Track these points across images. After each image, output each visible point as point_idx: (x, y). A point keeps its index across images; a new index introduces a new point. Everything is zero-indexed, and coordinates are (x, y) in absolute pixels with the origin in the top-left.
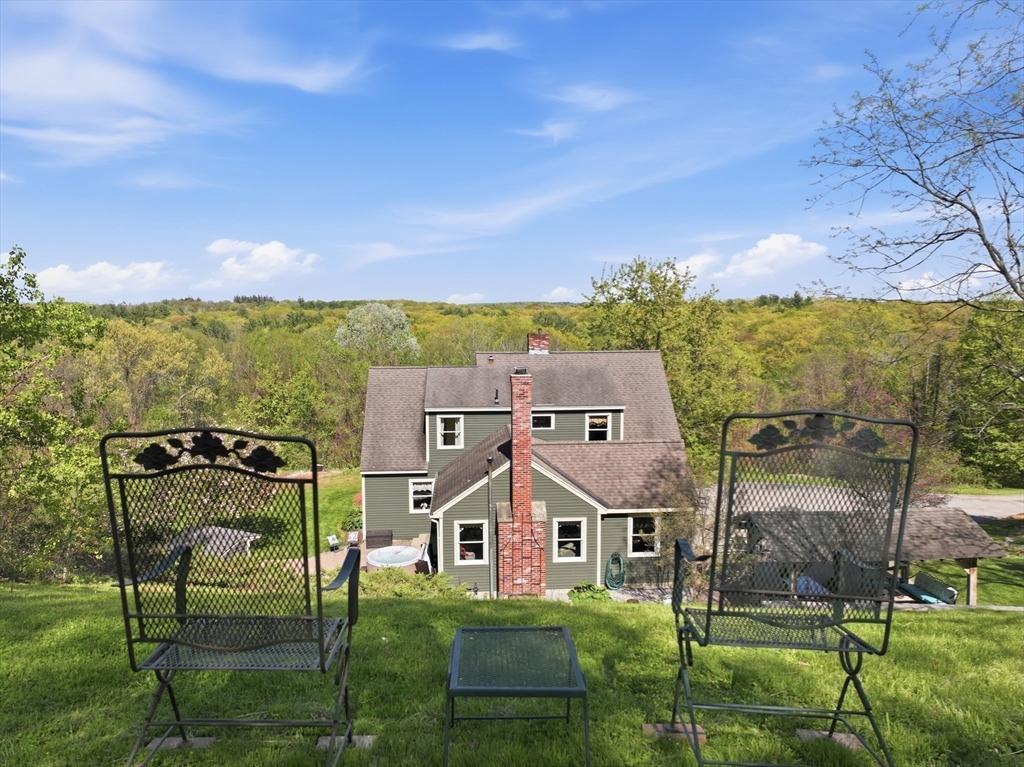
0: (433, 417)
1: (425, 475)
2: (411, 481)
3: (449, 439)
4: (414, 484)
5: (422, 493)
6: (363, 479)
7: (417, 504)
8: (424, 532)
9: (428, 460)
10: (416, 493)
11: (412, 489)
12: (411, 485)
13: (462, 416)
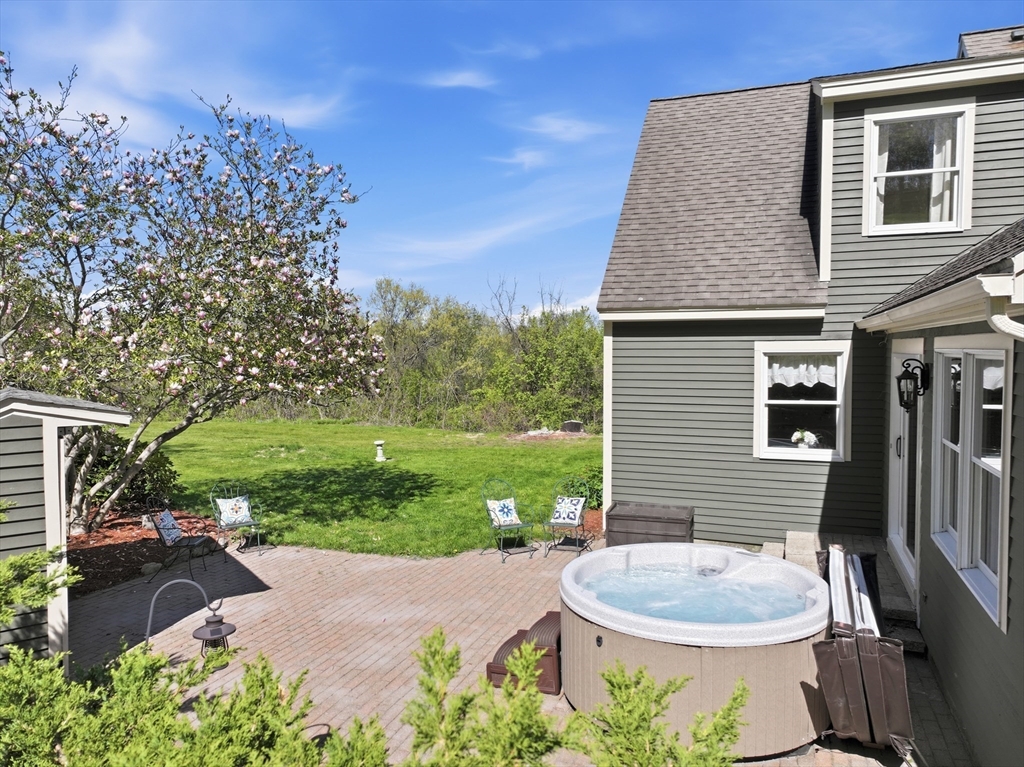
0: (848, 123)
1: (811, 327)
2: (763, 346)
3: (907, 201)
4: (773, 358)
5: (800, 391)
6: (608, 341)
7: (782, 427)
8: (801, 526)
9: (825, 274)
10: (777, 391)
11: (764, 377)
12: (761, 363)
13: (970, 108)
